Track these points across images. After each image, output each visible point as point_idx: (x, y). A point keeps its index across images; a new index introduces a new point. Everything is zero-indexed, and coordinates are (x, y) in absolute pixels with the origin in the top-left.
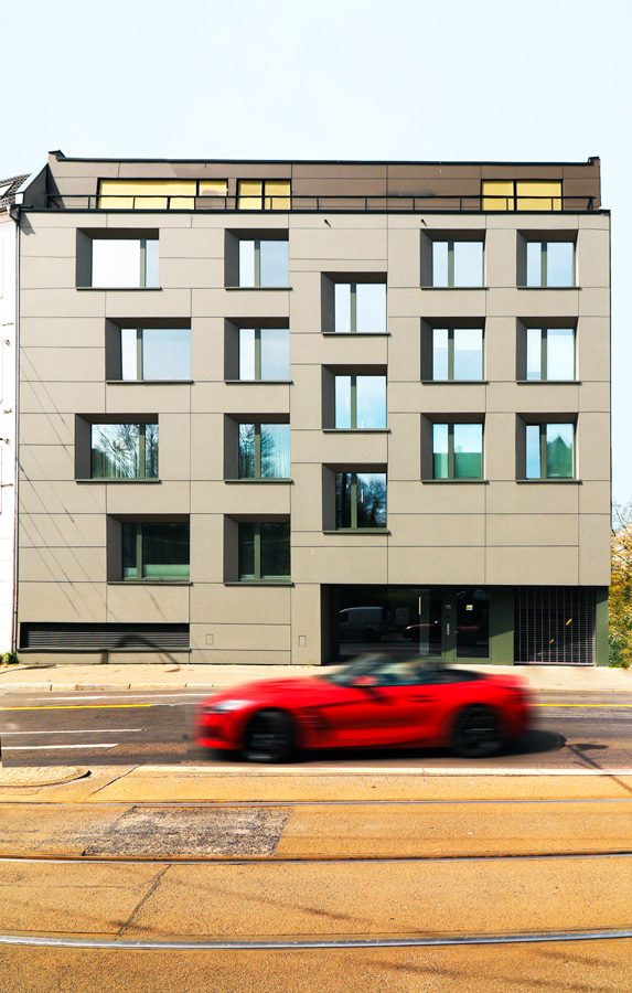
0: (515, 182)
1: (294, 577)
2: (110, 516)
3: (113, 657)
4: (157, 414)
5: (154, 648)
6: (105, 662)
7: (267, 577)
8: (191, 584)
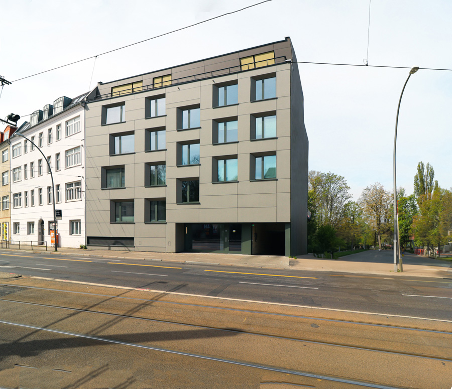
0: (254, 56)
1: (167, 221)
2: (111, 200)
3: (112, 248)
4: (124, 165)
5: (124, 245)
6: (109, 249)
7: (160, 221)
8: (135, 223)
